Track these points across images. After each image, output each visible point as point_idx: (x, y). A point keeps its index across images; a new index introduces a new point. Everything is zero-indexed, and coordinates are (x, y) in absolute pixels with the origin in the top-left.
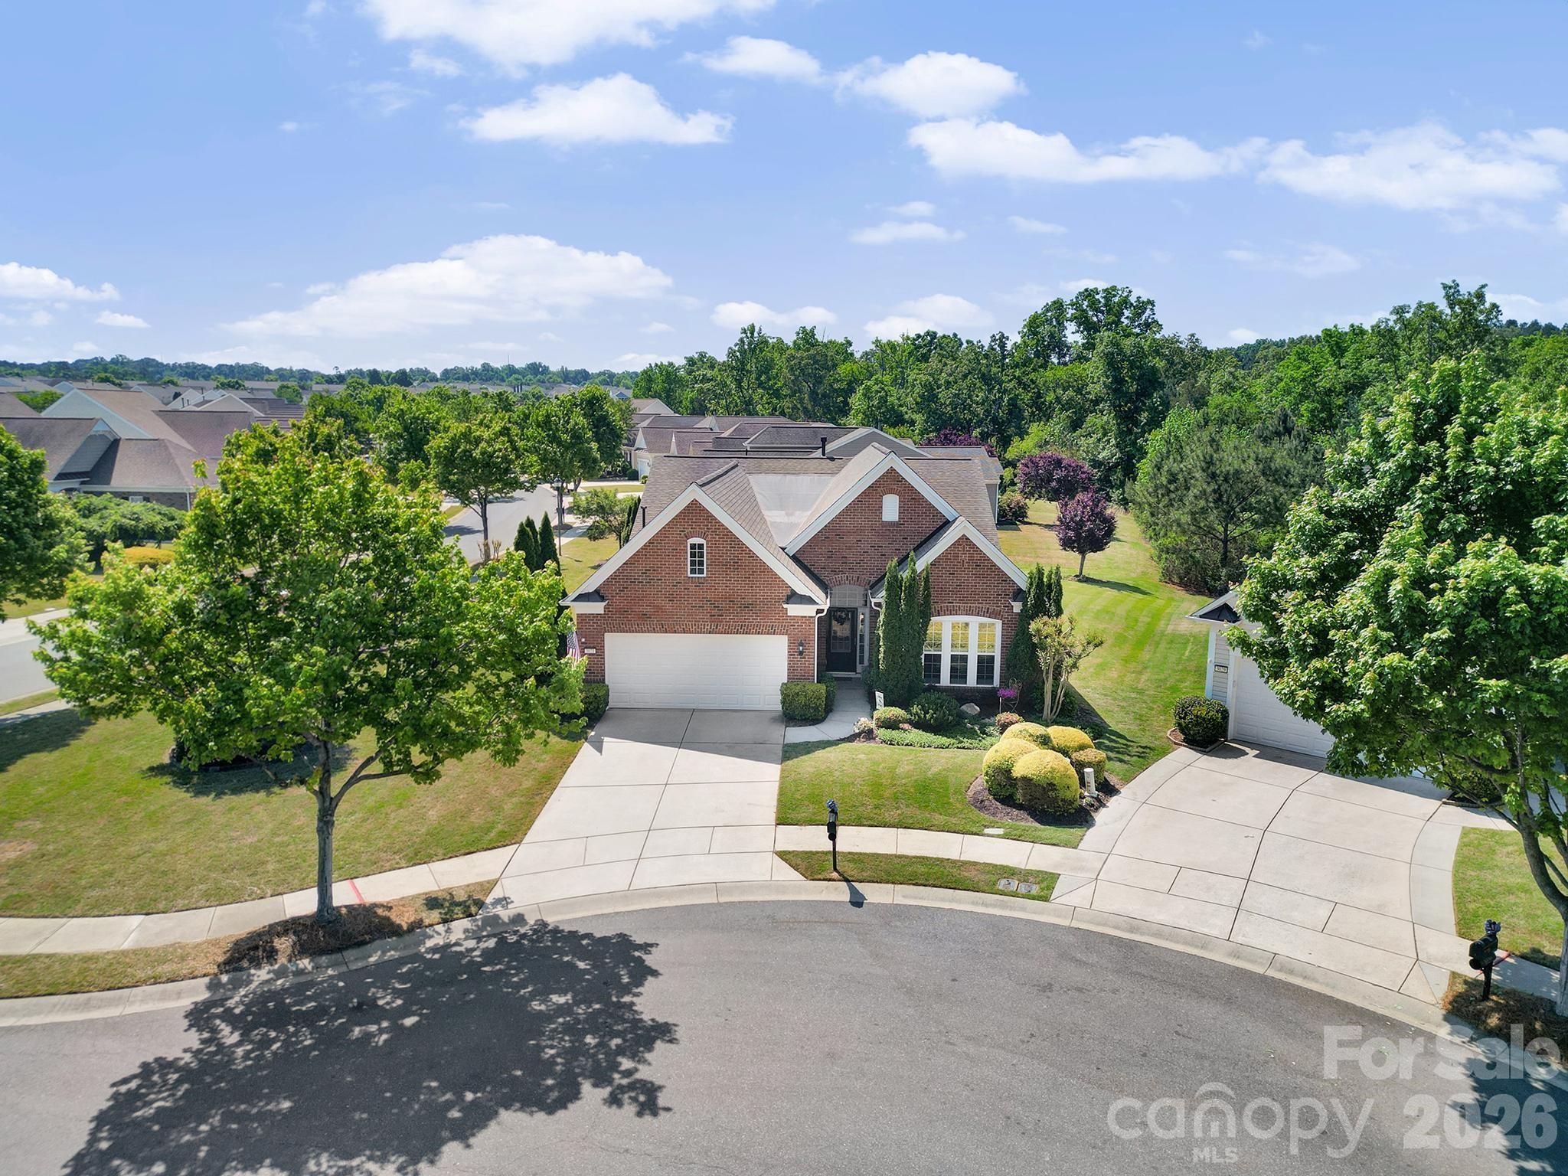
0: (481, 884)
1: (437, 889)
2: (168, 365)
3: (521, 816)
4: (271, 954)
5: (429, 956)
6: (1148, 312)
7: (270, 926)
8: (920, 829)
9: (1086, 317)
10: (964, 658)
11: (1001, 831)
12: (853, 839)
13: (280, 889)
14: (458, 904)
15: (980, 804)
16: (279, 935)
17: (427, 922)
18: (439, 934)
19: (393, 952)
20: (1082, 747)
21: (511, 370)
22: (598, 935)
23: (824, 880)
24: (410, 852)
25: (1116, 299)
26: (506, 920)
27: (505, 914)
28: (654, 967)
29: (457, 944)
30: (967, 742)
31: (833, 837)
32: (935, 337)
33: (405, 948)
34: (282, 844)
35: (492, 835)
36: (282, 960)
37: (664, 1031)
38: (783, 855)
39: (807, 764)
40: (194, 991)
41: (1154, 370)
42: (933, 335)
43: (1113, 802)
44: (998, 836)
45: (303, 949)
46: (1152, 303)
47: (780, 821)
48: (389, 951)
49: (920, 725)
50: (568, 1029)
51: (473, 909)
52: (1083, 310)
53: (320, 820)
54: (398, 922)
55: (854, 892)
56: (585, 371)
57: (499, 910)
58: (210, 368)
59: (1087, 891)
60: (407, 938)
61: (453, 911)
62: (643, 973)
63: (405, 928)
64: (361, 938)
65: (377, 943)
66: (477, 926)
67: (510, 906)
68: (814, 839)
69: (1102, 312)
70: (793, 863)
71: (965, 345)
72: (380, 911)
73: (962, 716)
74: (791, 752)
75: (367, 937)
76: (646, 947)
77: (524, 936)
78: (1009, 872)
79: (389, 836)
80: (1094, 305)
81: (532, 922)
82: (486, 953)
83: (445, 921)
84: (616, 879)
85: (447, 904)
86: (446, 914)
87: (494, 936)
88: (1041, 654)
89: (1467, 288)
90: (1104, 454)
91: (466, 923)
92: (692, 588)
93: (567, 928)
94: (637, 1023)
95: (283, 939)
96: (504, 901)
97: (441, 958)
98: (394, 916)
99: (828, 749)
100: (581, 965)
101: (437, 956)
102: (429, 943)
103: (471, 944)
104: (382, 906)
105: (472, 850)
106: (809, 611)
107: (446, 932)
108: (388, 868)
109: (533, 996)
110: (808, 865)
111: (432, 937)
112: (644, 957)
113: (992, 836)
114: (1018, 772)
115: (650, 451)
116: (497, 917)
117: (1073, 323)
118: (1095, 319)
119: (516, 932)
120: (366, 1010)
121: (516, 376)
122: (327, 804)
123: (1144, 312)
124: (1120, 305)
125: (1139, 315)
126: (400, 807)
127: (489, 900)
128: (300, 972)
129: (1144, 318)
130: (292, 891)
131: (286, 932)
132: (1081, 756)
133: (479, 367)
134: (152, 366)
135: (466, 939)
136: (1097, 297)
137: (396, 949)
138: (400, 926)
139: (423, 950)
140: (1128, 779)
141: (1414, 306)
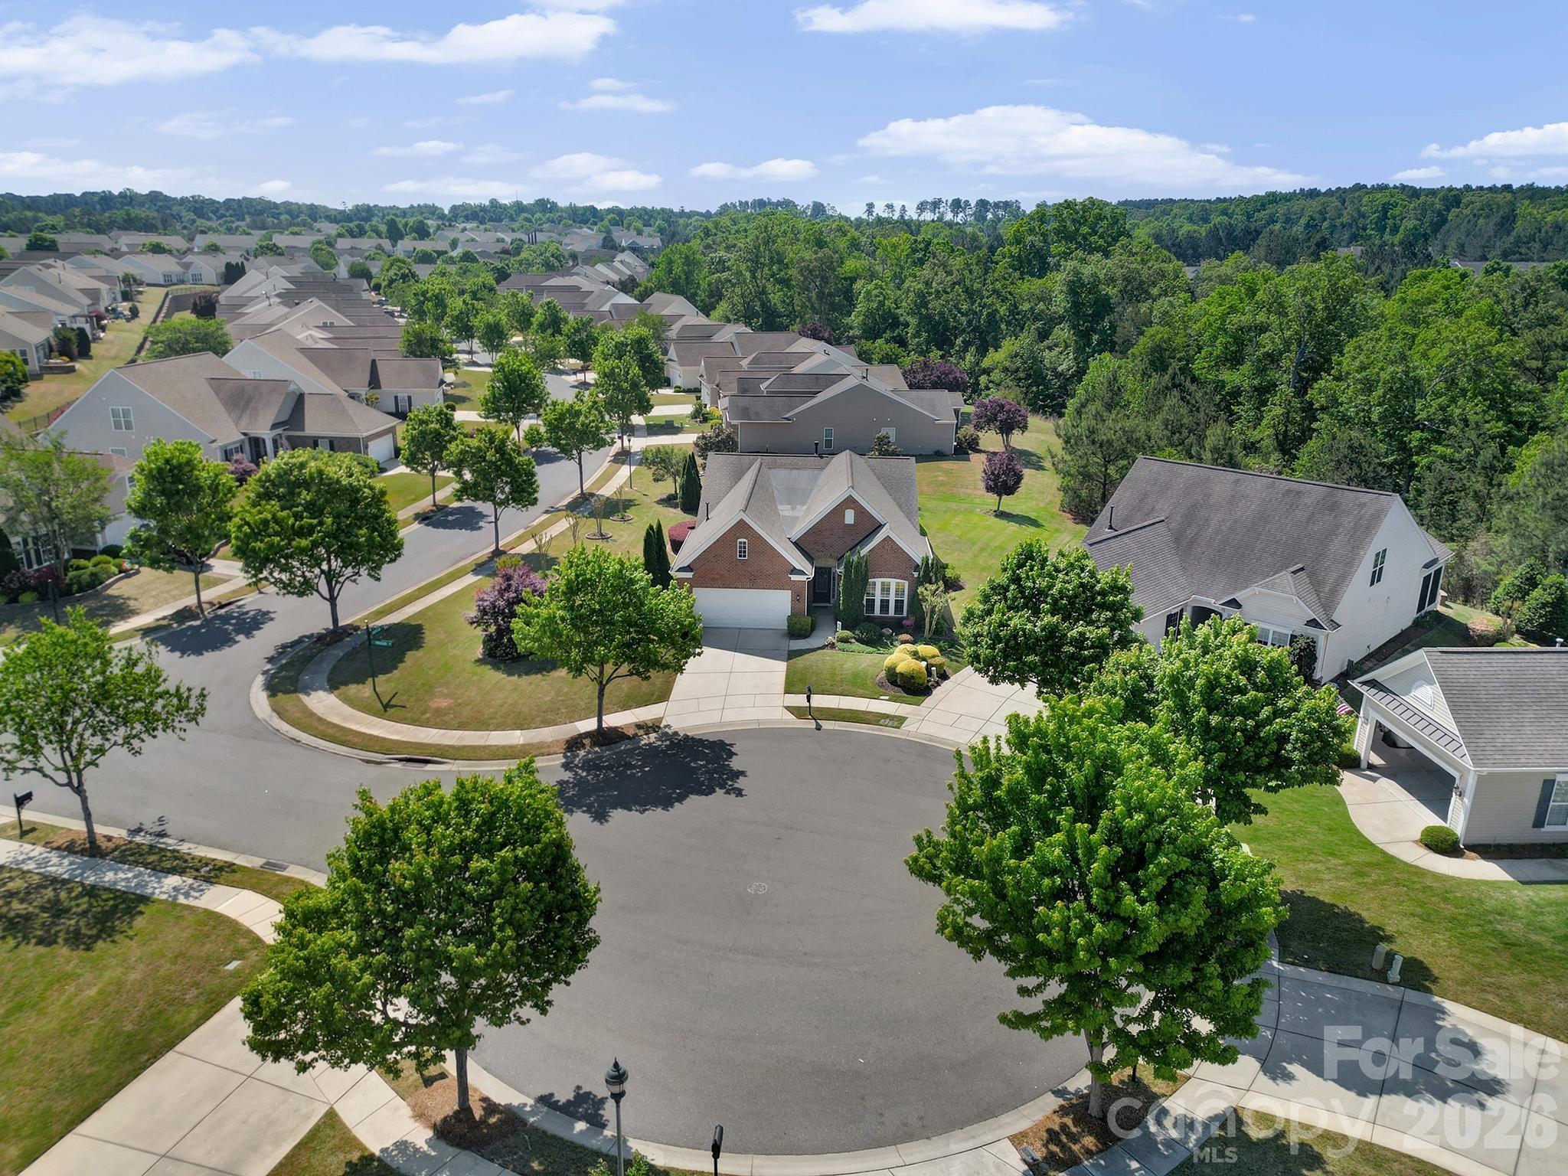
0: (657, 718)
1: (638, 720)
2: (175, 199)
3: (664, 690)
4: (584, 746)
5: (645, 747)
7: (579, 734)
10: (888, 601)
11: (887, 698)
12: (819, 701)
13: (572, 720)
14: (650, 727)
15: (881, 685)
16: (584, 738)
17: (639, 734)
18: (645, 739)
20: (934, 657)
21: (519, 207)
22: (711, 740)
23: (806, 719)
24: (621, 705)
26: (671, 733)
27: (670, 731)
28: (735, 752)
29: (654, 743)
30: (881, 650)
31: (809, 701)
33: (634, 744)
35: (655, 698)
36: (588, 748)
37: (743, 773)
38: (787, 708)
39: (800, 662)
40: (559, 759)
41: (1107, 298)
43: (946, 684)
45: (594, 744)
47: (786, 692)
48: (629, 744)
49: (860, 641)
50: (706, 772)
51: (656, 729)
53: (600, 694)
54: (628, 734)
55: (817, 724)
56: (593, 207)
57: (667, 729)
58: (218, 202)
59: (917, 725)
60: (634, 740)
61: (648, 730)
62: (731, 754)
63: (632, 736)
64: (616, 740)
65: (623, 742)
66: (660, 736)
67: (671, 728)
68: (800, 700)
70: (792, 711)
72: (620, 729)
73: (882, 635)
74: (792, 655)
75: (618, 740)
76: (731, 745)
77: (680, 740)
78: (886, 716)
81: (682, 735)
82: (667, 746)
83: (646, 734)
84: (714, 717)
85: (645, 727)
86: (646, 731)
87: (668, 739)
88: (924, 604)
90: (1064, 366)
91: (655, 735)
92: (740, 565)
93: (697, 737)
94: (732, 771)
95: (587, 739)
96: (668, 726)
97: (649, 748)
98: (626, 731)
99: (811, 653)
100: (706, 751)
101: (647, 747)
102: (643, 742)
103: (660, 743)
104: (620, 727)
105: (648, 704)
106: (803, 578)
107: (648, 738)
108: (613, 711)
109: (691, 762)
110: (798, 712)
111: (643, 740)
112: (731, 748)
113: (885, 700)
114: (899, 670)
115: (681, 365)
116: (667, 732)
119: (677, 738)
120: (629, 766)
121: (526, 215)
127: (662, 725)
128: (596, 752)
130: (577, 721)
131: (587, 737)
132: (932, 661)
133: (487, 203)
134: (161, 201)
135: (657, 741)
137: (631, 744)
138: (629, 736)
139: (641, 745)
140: (956, 671)
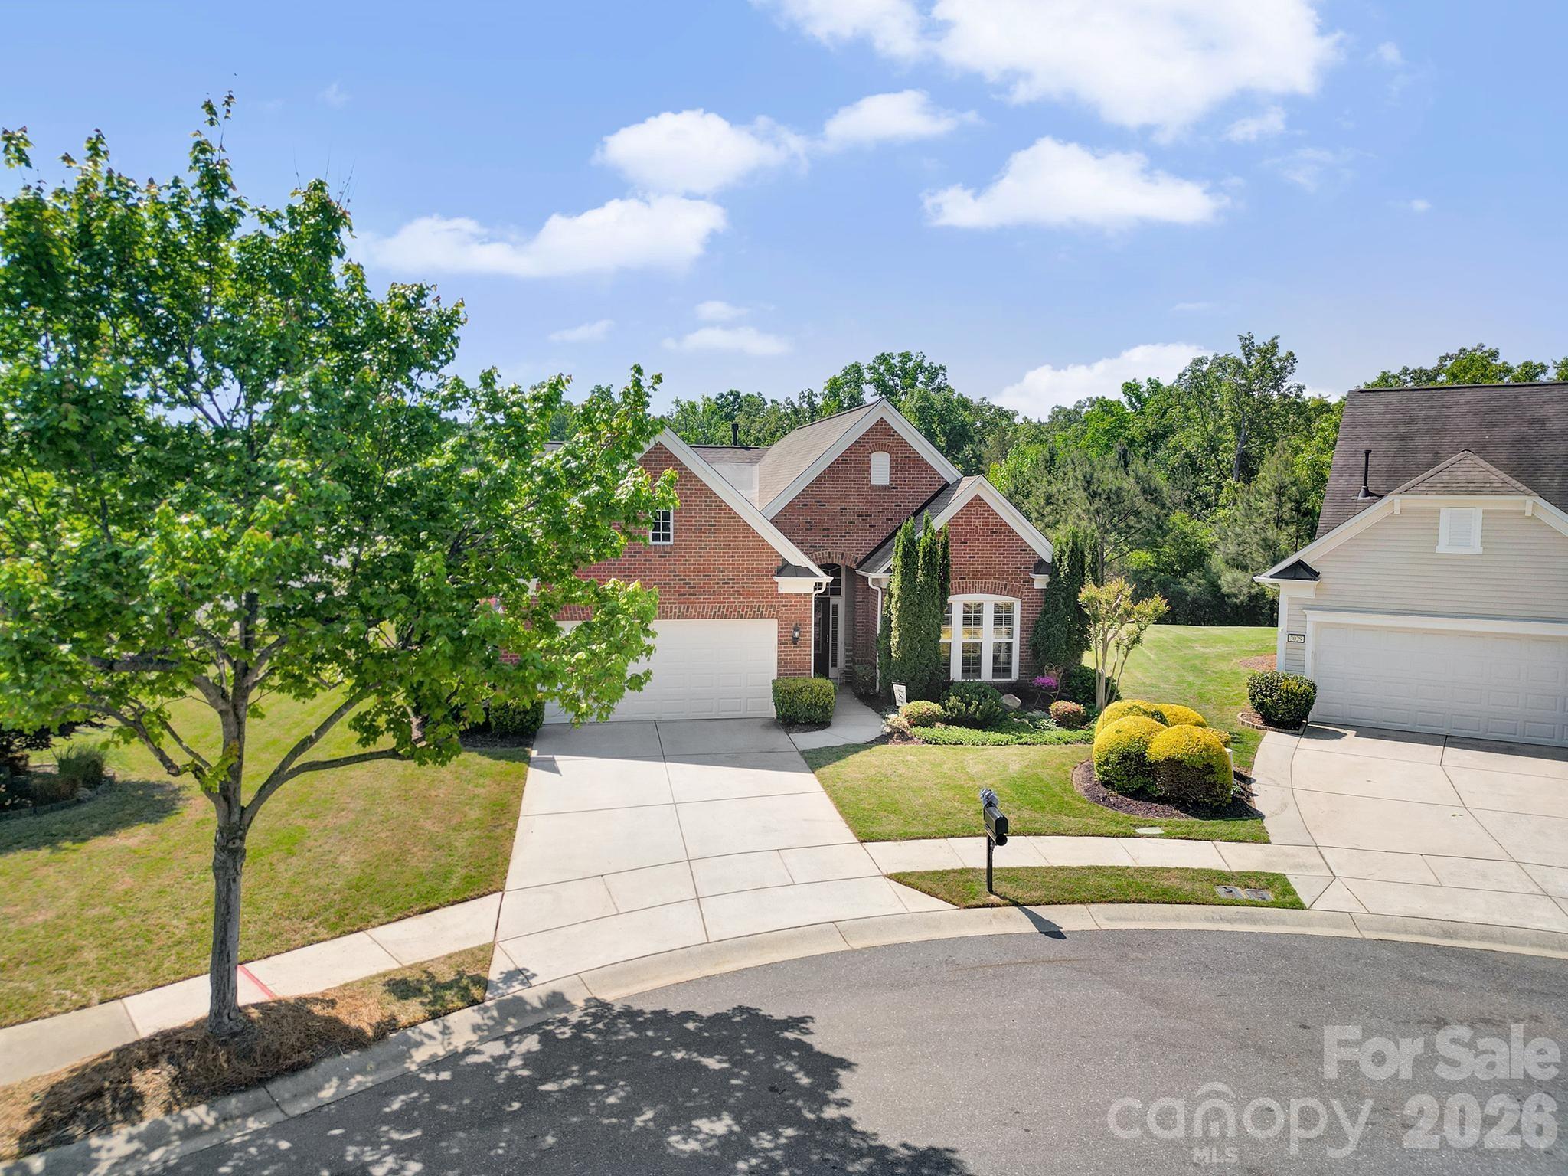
0: (470, 952)
1: (396, 966)
3: (487, 855)
4: (130, 1104)
5: (431, 1077)
6: (941, 377)
7: (118, 1051)
8: (1054, 834)
9: (884, 381)
10: (978, 646)
11: (1158, 831)
13: (116, 990)
14: (448, 986)
16: (141, 1066)
17: (404, 1019)
18: (431, 1038)
19: (359, 1078)
22: (706, 1013)
23: (984, 906)
24: (331, 915)
25: (911, 364)
26: (537, 1004)
27: (533, 995)
28: (837, 1054)
29: (469, 1051)
30: (1026, 737)
32: (738, 397)
33: (379, 1067)
34: (102, 919)
35: (454, 882)
38: (901, 879)
39: (847, 771)
42: (737, 395)
44: (1160, 836)
45: (190, 1088)
46: (943, 368)
47: (863, 838)
48: (352, 1075)
49: (960, 721)
51: (476, 992)
52: (881, 374)
53: (221, 848)
54: (354, 1024)
55: (1037, 919)
57: (516, 989)
60: (376, 1050)
61: (442, 998)
63: (370, 1033)
64: (296, 1059)
65: (326, 1064)
66: (492, 1018)
67: (533, 982)
69: (898, 376)
70: (924, 887)
71: (769, 404)
72: (317, 1009)
73: (1005, 709)
74: (814, 759)
75: (306, 1054)
76: (795, 1023)
77: (580, 1026)
79: (287, 895)
80: (890, 370)
81: (581, 1004)
82: (529, 1059)
83: (435, 1016)
84: (680, 927)
85: (427, 988)
86: (433, 1003)
87: (530, 1030)
89: (1261, 340)
91: (471, 1015)
92: (656, 559)
93: (648, 1007)
95: (150, 1072)
96: (515, 975)
97: (454, 1075)
98: (342, 1013)
99: (862, 753)
100: (713, 1063)
101: (445, 1075)
102: (420, 1055)
103: (497, 1048)
104: (315, 1000)
105: (432, 904)
106: (805, 585)
107: (443, 1033)
108: (300, 941)
111: (420, 1044)
112: (806, 1039)
113: (1148, 836)
114: (1156, 754)
116: (519, 1001)
117: (872, 386)
118: (891, 383)
119: (564, 1022)
122: (236, 818)
123: (937, 377)
124: (915, 369)
125: (932, 380)
126: (291, 854)
127: (494, 975)
128: (193, 1132)
129: (936, 382)
130: (138, 991)
131: (153, 1060)
135: (483, 1040)
136: (893, 361)
137: (362, 1071)
138: (360, 1032)
139: (413, 1068)
141: (1211, 358)
